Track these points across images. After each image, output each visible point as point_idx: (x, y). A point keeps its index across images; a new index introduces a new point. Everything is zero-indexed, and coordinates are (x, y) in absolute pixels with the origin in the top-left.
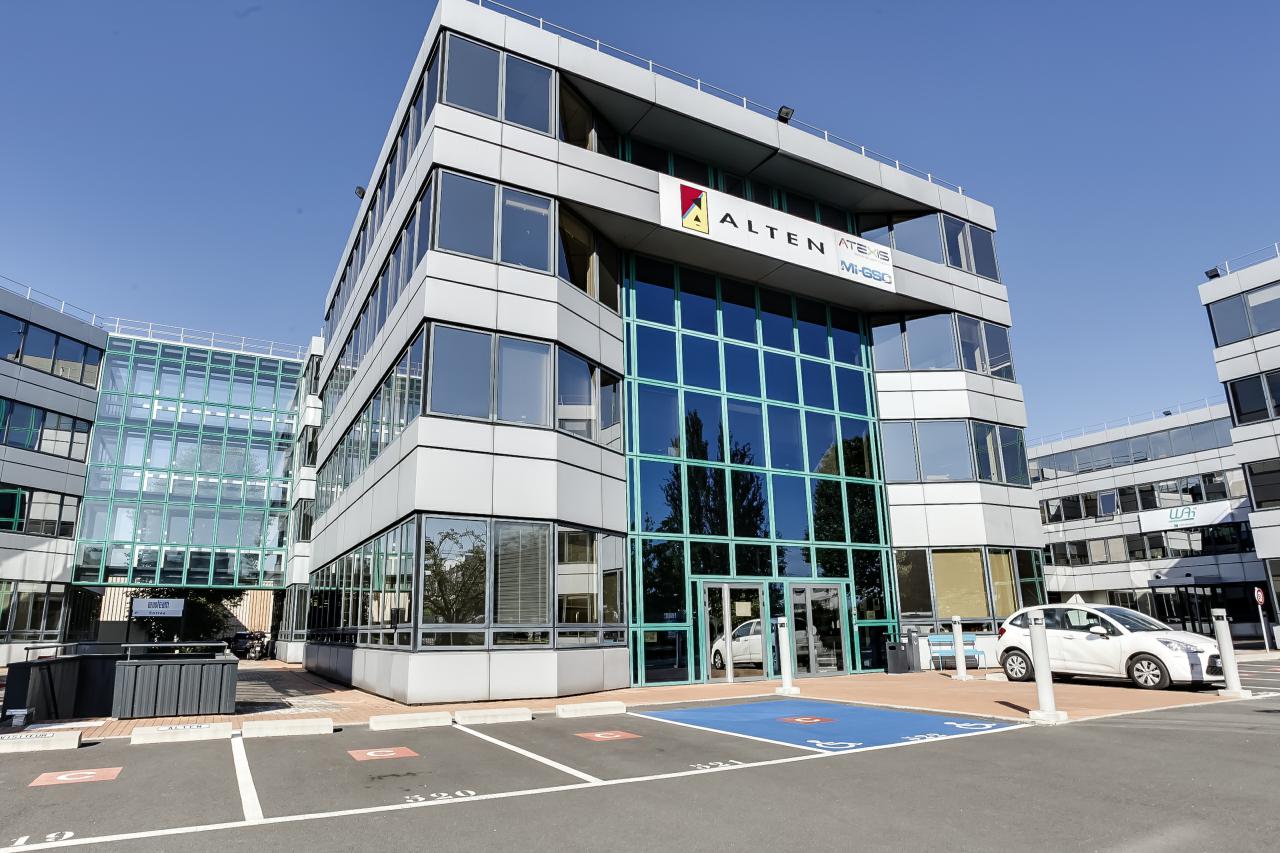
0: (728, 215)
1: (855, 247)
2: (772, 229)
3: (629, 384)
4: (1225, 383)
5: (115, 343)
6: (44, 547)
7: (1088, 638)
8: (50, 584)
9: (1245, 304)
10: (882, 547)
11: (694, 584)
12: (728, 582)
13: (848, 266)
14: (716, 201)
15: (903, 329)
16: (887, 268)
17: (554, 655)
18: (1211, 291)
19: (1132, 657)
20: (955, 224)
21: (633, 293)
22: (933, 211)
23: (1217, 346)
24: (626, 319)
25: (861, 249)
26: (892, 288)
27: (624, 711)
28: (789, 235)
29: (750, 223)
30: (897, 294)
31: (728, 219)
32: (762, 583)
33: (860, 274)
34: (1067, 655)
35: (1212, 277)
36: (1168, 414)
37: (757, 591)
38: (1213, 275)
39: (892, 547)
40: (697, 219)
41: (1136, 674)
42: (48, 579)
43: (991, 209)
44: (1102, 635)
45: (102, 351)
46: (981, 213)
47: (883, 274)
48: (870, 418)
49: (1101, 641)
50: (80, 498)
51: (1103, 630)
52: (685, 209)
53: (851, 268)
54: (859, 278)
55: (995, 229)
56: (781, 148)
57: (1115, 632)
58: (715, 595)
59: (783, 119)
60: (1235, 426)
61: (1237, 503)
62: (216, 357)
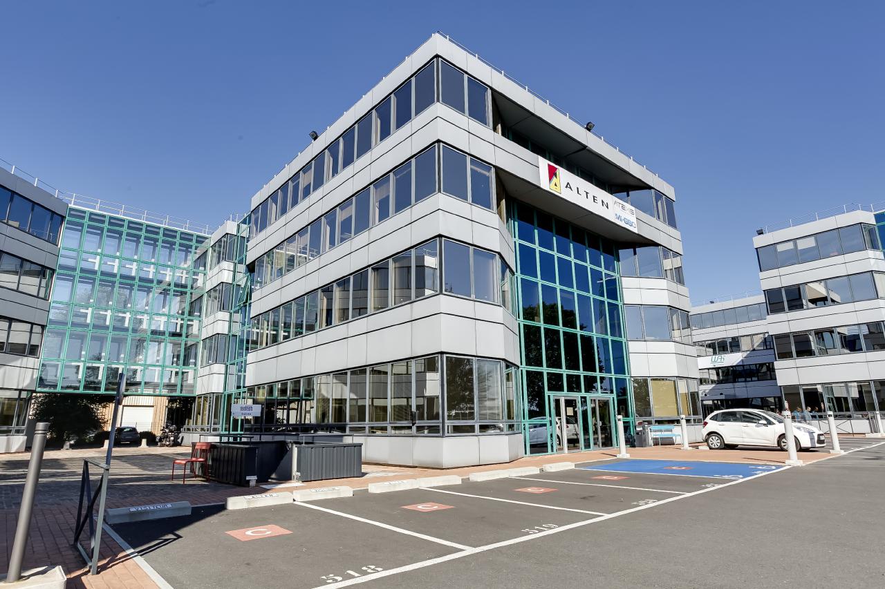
0: (568, 184)
1: (621, 205)
2: (587, 193)
3: (517, 277)
4: (764, 291)
5: (72, 212)
6: (18, 363)
7: (756, 426)
8: (20, 391)
9: (776, 250)
10: (626, 376)
11: (549, 396)
12: (564, 395)
14: (563, 174)
15: (635, 254)
16: (633, 219)
17: (507, 437)
18: (759, 241)
19: (780, 436)
20: (659, 195)
21: (516, 223)
22: (650, 188)
23: (761, 271)
24: (514, 240)
25: (623, 207)
26: (636, 231)
27: (574, 467)
28: (594, 197)
29: (577, 189)
30: (638, 234)
31: (569, 186)
32: (577, 396)
33: (623, 222)
34: (744, 435)
35: (759, 234)
36: (712, 302)
37: (575, 400)
38: (760, 233)
39: (631, 377)
40: (555, 184)
41: (783, 444)
42: (20, 387)
43: (673, 189)
44: (764, 425)
45: (63, 218)
46: (669, 191)
47: (632, 222)
48: (619, 303)
49: (764, 427)
50: (43, 327)
51: (765, 422)
52: (551, 178)
53: (619, 218)
54: (622, 224)
55: (675, 200)
56: (589, 146)
57: (770, 423)
58: (557, 402)
59: (589, 130)
60: (768, 314)
61: (745, 354)
62: (131, 225)
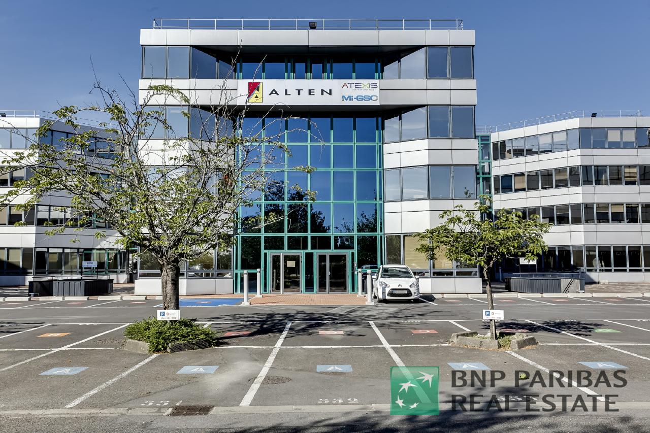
0: (274, 90)
2: (300, 90)
10: (378, 234)
11: (266, 254)
12: (283, 253)
13: (346, 98)
14: (268, 85)
15: (400, 119)
16: (376, 92)
22: (419, 48)
25: (357, 86)
26: (377, 103)
28: (310, 90)
29: (286, 91)
30: (382, 105)
31: (274, 92)
32: (301, 253)
37: (298, 256)
39: (384, 234)
40: (257, 97)
47: (372, 96)
48: (377, 169)
52: (250, 94)
54: (354, 103)
55: (475, 44)
56: (310, 44)
58: (276, 259)
59: (313, 28)
